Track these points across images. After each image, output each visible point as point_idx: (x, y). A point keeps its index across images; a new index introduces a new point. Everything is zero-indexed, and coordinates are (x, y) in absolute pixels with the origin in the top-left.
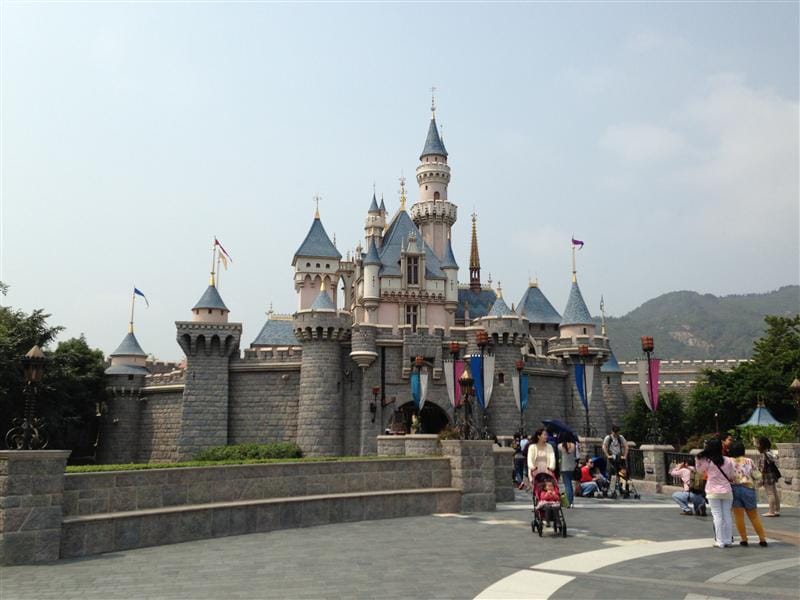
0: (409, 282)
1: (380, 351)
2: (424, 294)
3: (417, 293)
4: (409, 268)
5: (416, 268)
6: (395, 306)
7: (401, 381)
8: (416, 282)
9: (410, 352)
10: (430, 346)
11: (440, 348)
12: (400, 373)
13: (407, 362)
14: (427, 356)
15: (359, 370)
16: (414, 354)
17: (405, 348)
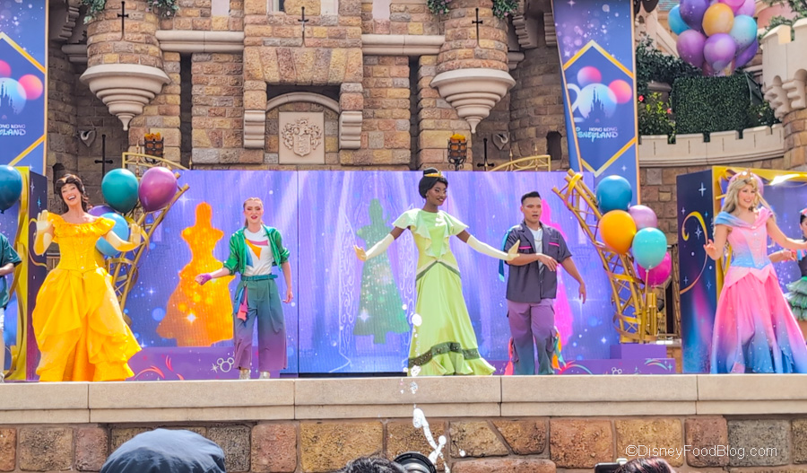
1: (174, 64)
7: (244, 157)
9: (265, 66)
10: (323, 50)
11: (356, 56)
12: (239, 134)
13: (255, 97)
14: (318, 77)
15: (114, 120)
16: (274, 77)
17: (250, 55)
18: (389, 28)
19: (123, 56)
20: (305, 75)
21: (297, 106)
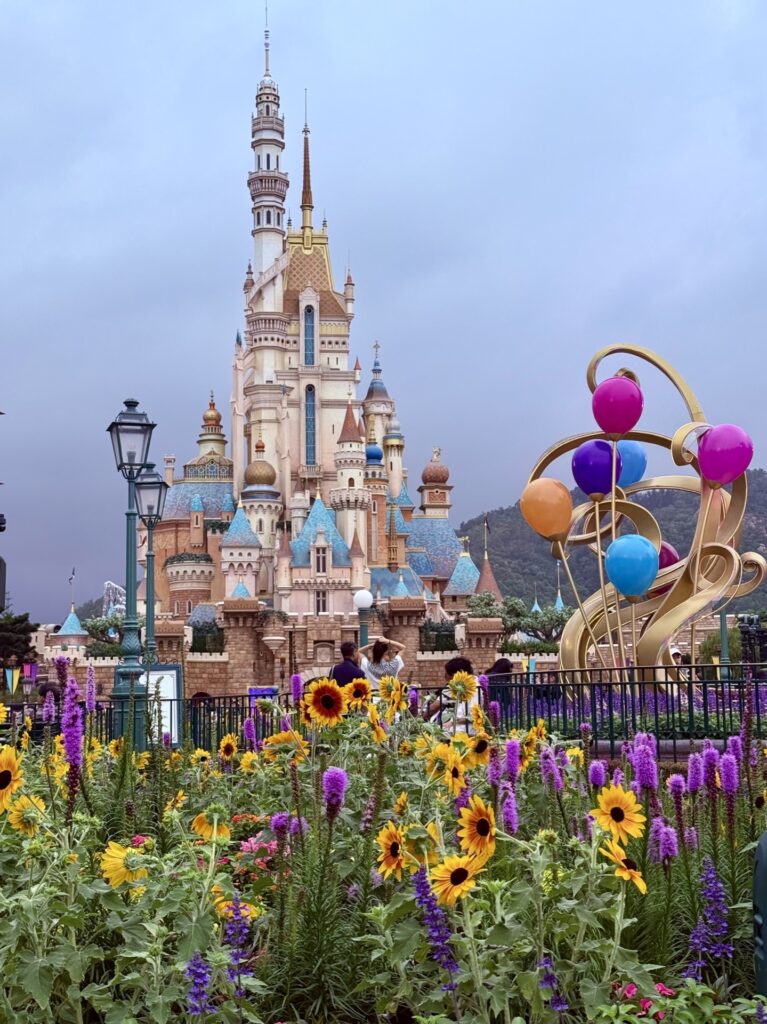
0: (318, 571)
1: (287, 635)
2: (331, 581)
3: (325, 581)
4: (318, 558)
5: (324, 558)
6: (305, 593)
8: (324, 571)
9: (313, 636)
10: (330, 631)
11: (339, 632)
12: (305, 654)
13: (311, 645)
14: (328, 639)
15: (271, 652)
16: (316, 638)
17: (309, 633)
18: (349, 623)
19: (274, 634)
20: (325, 638)
21: (322, 646)
